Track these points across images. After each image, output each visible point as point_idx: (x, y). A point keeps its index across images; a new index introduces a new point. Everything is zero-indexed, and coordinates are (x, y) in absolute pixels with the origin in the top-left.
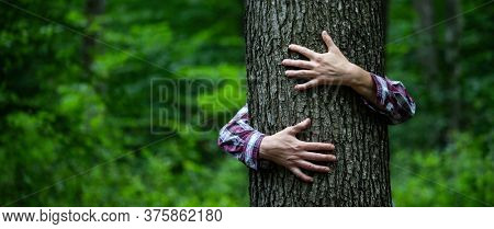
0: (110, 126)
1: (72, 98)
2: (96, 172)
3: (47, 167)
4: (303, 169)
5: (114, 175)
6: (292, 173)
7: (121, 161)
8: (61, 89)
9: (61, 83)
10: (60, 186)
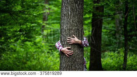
0: (46, 45)
1: (38, 39)
2: (43, 54)
3: (33, 53)
4: (68, 54)
5: (47, 55)
6: (66, 55)
7: (48, 52)
8: (37, 37)
9: (37, 36)
10: (35, 57)
